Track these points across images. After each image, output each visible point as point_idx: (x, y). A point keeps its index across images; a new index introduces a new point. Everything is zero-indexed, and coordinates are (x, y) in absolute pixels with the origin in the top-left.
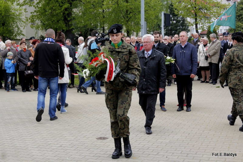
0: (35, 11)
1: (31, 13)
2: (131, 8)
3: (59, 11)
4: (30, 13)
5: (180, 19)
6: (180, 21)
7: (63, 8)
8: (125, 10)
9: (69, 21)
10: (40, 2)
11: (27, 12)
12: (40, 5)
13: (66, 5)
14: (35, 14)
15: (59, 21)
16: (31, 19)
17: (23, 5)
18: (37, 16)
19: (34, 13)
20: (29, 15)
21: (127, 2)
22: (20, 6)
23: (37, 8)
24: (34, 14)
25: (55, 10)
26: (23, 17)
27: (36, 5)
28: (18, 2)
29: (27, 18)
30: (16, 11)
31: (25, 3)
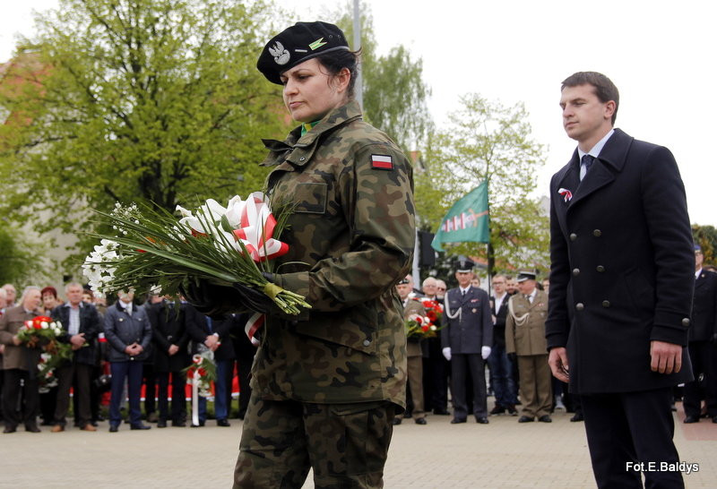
0: (78, 244)
1: (67, 249)
4: (64, 250)
5: (448, 266)
6: (447, 270)
10: (91, 223)
11: (57, 246)
16: (66, 264)
17: (48, 229)
19: (73, 249)
20: (62, 255)
22: (41, 232)
23: (82, 236)
26: (46, 263)
27: (81, 227)
28: (37, 222)
29: (55, 262)
30: (29, 246)
31: (52, 225)
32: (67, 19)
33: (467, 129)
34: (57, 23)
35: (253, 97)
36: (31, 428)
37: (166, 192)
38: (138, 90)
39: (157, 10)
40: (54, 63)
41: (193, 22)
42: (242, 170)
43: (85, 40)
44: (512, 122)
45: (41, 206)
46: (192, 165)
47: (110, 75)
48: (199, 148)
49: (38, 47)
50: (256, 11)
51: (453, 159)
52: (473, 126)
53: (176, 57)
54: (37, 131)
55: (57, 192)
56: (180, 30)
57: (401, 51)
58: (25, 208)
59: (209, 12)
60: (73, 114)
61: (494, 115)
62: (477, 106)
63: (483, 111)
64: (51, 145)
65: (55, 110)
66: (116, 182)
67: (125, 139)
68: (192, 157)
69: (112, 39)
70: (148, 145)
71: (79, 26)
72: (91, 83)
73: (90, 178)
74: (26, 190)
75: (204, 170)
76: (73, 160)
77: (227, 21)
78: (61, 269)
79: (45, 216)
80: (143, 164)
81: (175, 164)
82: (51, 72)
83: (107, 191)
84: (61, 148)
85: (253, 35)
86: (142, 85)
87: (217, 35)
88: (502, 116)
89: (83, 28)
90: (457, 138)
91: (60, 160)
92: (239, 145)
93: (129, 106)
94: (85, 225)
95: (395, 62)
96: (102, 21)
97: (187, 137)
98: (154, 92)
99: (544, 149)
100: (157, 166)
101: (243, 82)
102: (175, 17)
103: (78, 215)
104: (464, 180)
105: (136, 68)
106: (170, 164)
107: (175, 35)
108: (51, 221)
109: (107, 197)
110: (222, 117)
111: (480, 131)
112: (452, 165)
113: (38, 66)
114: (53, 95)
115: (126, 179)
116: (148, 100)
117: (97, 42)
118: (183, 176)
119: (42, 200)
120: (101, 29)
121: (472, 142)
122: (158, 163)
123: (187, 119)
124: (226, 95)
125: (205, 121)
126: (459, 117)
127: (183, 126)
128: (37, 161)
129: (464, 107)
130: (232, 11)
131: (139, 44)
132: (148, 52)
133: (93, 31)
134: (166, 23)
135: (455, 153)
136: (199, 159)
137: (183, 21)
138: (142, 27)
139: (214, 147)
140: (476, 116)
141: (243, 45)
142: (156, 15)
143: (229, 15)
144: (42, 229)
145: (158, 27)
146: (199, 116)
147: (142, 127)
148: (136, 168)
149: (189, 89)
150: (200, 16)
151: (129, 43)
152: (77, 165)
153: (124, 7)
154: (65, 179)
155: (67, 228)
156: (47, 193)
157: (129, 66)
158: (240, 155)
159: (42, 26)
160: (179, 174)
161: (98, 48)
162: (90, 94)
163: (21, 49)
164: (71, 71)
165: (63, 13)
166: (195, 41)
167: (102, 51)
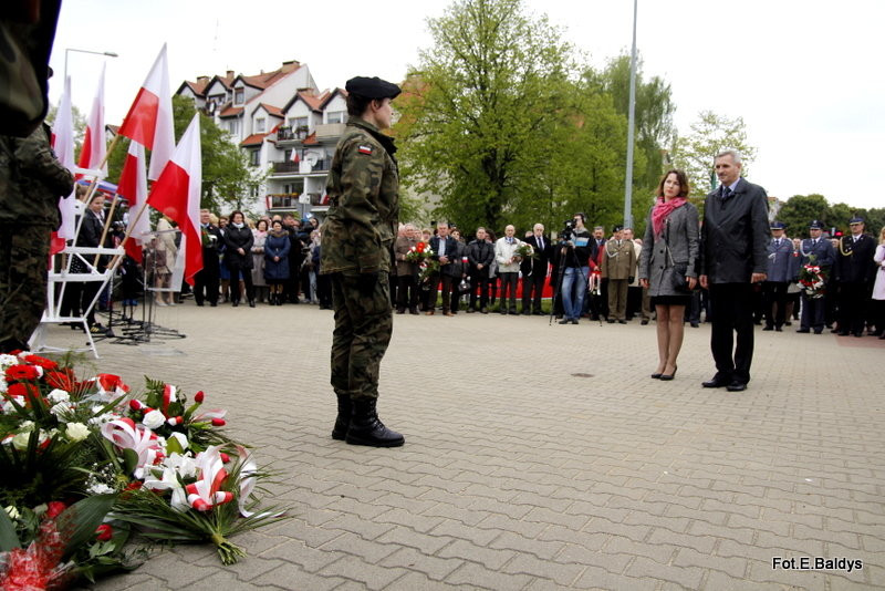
0: (442, 202)
1: (435, 204)
2: (601, 201)
3: (482, 202)
7: (487, 199)
8: (590, 205)
9: (494, 219)
11: (429, 202)
12: (450, 192)
13: (493, 193)
14: (441, 205)
15: (481, 219)
17: (423, 191)
18: (443, 209)
20: (432, 207)
21: (594, 190)
23: (444, 197)
24: (438, 206)
25: (473, 200)
26: (421, 212)
28: (417, 186)
29: (427, 212)
30: (412, 201)
31: (426, 188)
32: (439, 54)
33: (702, 135)
34: (433, 56)
35: (559, 109)
36: (413, 312)
37: (499, 170)
38: (484, 102)
39: (499, 49)
40: (431, 83)
41: (521, 56)
42: (549, 157)
43: (451, 69)
44: (734, 131)
45: (420, 176)
46: (517, 152)
47: (466, 92)
48: (522, 141)
49: (421, 73)
50: (563, 49)
51: (691, 155)
52: (706, 133)
53: (509, 81)
54: (418, 127)
55: (430, 167)
56: (513, 62)
57: (657, 80)
58: (410, 177)
59: (532, 51)
60: (442, 117)
61: (721, 126)
62: (710, 119)
63: (714, 123)
64: (427, 137)
65: (430, 114)
66: (468, 161)
67: (474, 134)
68: (517, 147)
69: (468, 67)
70: (489, 138)
71: (447, 59)
72: (454, 97)
73: (451, 159)
74: (410, 166)
75: (525, 156)
76: (441, 146)
77: (544, 57)
78: (431, 217)
79: (422, 183)
80: (485, 151)
81: (506, 152)
82: (428, 89)
83: (462, 167)
84: (434, 139)
85: (560, 67)
86: (486, 99)
87: (537, 67)
88: (726, 127)
89: (450, 61)
90: (695, 141)
91: (433, 147)
92: (549, 140)
93: (478, 113)
94: (447, 189)
95: (654, 87)
96: (463, 57)
97: (515, 134)
98: (494, 104)
99: (754, 150)
100: (494, 152)
101: (553, 98)
102: (510, 53)
103: (442, 183)
104: (697, 170)
105: (483, 88)
106: (503, 152)
107: (510, 66)
108: (426, 185)
109: (462, 171)
110: (538, 121)
111: (712, 136)
112: (690, 159)
113: (420, 86)
114: (429, 104)
115: (474, 160)
116: (490, 109)
117: (458, 70)
118: (511, 160)
119: (421, 172)
120: (461, 61)
121: (705, 144)
122: (495, 150)
123: (515, 122)
124: (542, 106)
125: (527, 123)
126: (697, 127)
127: (513, 126)
128: (418, 146)
129: (702, 120)
130: (547, 50)
131: (485, 72)
132: (492, 78)
133: (456, 63)
134: (503, 58)
135: (693, 151)
136: (522, 148)
137: (515, 57)
138: (488, 60)
139: (532, 141)
140: (709, 127)
141: (554, 73)
142: (498, 53)
143: (545, 53)
144: (419, 191)
145: (499, 61)
146: (523, 121)
147: (487, 127)
148: (480, 153)
149: (517, 102)
150: (526, 54)
151: (479, 71)
152: (443, 150)
153: (477, 47)
154: (435, 159)
155: (435, 191)
156: (424, 168)
157: (479, 87)
158: (548, 147)
159: (424, 59)
160: (508, 158)
161: (459, 74)
162: (453, 104)
163: (409, 75)
164: (442, 89)
165: (437, 50)
166: (522, 70)
167: (462, 75)
